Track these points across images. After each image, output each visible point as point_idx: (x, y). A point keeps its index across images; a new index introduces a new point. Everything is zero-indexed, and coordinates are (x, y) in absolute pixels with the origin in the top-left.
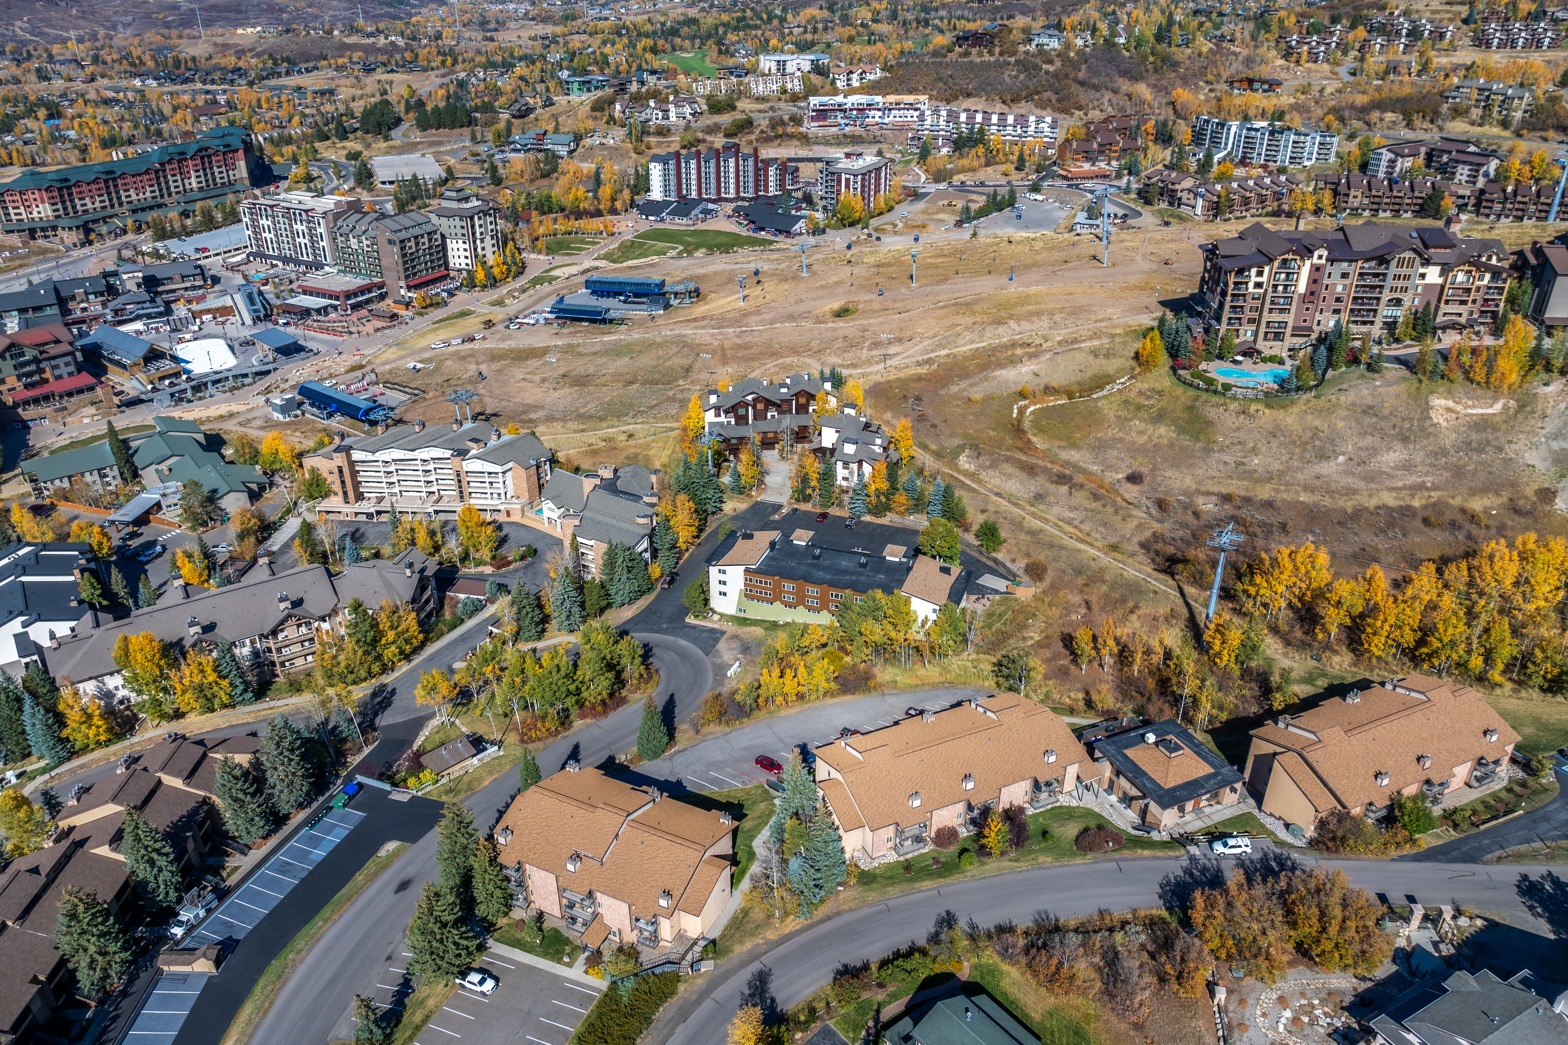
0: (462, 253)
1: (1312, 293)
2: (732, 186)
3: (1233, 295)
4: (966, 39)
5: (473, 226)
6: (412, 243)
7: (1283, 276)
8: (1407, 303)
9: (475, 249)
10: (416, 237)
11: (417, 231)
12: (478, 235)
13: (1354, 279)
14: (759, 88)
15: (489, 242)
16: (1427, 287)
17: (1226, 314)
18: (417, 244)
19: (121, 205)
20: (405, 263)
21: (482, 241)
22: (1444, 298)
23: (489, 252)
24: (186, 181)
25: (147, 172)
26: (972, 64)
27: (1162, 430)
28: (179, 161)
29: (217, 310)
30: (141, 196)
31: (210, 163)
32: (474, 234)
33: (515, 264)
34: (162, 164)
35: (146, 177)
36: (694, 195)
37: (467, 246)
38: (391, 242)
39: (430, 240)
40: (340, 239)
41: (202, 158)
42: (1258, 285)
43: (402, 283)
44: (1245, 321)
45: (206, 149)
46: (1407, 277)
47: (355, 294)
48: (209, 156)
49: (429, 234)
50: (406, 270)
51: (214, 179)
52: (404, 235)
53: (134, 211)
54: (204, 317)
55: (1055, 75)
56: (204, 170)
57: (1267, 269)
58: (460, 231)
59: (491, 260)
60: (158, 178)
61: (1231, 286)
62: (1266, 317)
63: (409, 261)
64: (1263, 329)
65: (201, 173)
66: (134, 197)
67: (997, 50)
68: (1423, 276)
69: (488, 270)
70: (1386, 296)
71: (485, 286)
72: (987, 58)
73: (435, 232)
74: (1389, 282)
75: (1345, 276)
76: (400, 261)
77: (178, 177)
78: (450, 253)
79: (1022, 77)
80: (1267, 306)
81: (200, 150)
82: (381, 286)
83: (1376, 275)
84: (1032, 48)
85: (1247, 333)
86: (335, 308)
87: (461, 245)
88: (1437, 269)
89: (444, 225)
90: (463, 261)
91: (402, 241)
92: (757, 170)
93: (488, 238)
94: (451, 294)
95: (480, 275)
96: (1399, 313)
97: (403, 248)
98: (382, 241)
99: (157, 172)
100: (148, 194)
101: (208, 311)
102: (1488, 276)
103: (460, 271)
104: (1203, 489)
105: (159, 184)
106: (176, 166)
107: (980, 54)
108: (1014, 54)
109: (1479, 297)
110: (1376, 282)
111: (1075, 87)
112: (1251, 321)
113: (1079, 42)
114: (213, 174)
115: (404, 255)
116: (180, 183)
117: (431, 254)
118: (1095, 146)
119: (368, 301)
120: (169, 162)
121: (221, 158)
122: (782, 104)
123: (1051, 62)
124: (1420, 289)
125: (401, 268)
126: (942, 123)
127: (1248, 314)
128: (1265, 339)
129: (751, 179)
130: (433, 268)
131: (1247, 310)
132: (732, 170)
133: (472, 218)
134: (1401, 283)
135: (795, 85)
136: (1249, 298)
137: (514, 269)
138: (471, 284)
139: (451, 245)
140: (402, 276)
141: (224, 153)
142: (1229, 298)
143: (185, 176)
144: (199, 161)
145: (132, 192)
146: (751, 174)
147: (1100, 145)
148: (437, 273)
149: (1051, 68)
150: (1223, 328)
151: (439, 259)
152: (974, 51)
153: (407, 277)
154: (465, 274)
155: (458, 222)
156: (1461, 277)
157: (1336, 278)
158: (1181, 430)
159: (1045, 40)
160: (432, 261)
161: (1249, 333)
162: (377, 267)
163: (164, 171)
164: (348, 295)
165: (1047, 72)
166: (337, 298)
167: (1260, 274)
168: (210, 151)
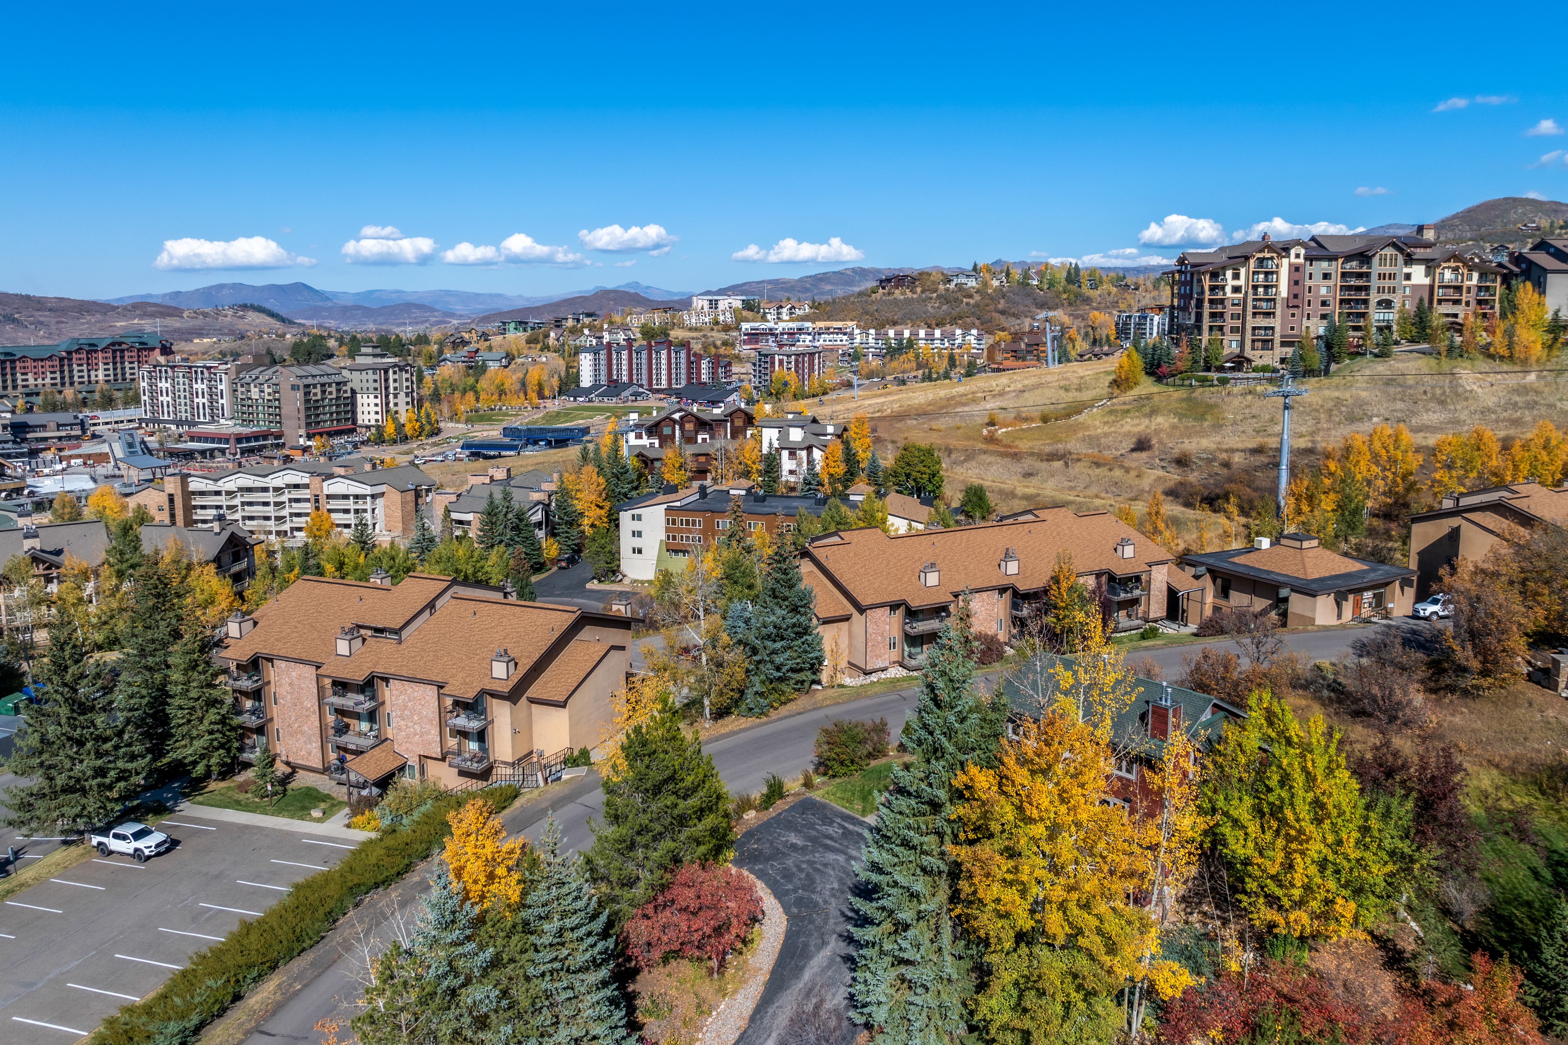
0: (373, 409)
1: (1296, 296)
2: (664, 377)
3: (1211, 301)
4: (889, 280)
5: (386, 380)
6: (318, 390)
7: (1262, 276)
8: (1397, 305)
9: (387, 404)
10: (323, 385)
11: (325, 380)
12: (391, 390)
13: (1336, 280)
14: (693, 320)
15: (402, 398)
16: (1415, 287)
17: (1206, 322)
18: (323, 392)
19: (15, 387)
20: (308, 409)
21: (396, 396)
22: (1436, 298)
23: (402, 408)
24: (93, 373)
25: (50, 358)
26: (896, 302)
27: (1160, 419)
28: (88, 352)
29: (89, 456)
30: (40, 381)
31: (122, 357)
32: (387, 388)
33: (429, 423)
34: (69, 353)
35: (48, 363)
36: (625, 379)
37: (378, 401)
38: (294, 387)
39: (338, 391)
40: (240, 389)
41: (114, 351)
42: (1236, 289)
43: (302, 432)
44: (1227, 330)
45: (120, 344)
46: (1392, 276)
47: (248, 439)
48: (122, 351)
49: (338, 384)
50: (308, 417)
51: (124, 374)
52: (310, 381)
53: (28, 395)
54: (73, 462)
55: (977, 305)
56: (115, 363)
57: (1243, 271)
58: (372, 385)
59: (403, 418)
60: (62, 366)
61: (1207, 292)
62: (1251, 322)
63: (312, 410)
64: (1249, 336)
65: (111, 366)
66: (31, 381)
67: (919, 290)
68: (1408, 277)
69: (400, 427)
70: (1374, 298)
71: (395, 442)
72: (909, 294)
73: (345, 383)
74: (1375, 283)
75: (1326, 276)
76: (302, 408)
77: (85, 367)
78: (359, 410)
79: (944, 307)
80: (1250, 310)
81: (113, 344)
82: (279, 436)
83: (1360, 276)
84: (952, 286)
85: (1231, 346)
86: (223, 451)
87: (372, 400)
88: (1422, 268)
89: (356, 380)
90: (373, 417)
91: (307, 386)
92: (689, 363)
93: (402, 396)
94: (355, 446)
95: (390, 429)
96: (1392, 316)
97: (307, 394)
98: (285, 387)
99: (62, 359)
100: (48, 381)
101: (79, 456)
102: (1476, 276)
103: (368, 427)
104: (1225, 447)
105: (62, 372)
106: (84, 356)
107: (903, 294)
108: (935, 291)
109: (1472, 297)
110: (1360, 283)
111: (996, 315)
112: (1234, 330)
113: (995, 283)
114: (123, 369)
115: (307, 401)
116: (85, 374)
117: (338, 406)
118: (1023, 346)
119: (261, 448)
120: (77, 351)
121: (135, 354)
122: (714, 334)
123: (970, 296)
124: (1408, 290)
125: (302, 415)
126: (871, 341)
127: (1229, 323)
128: (1253, 349)
129: (683, 371)
130: (338, 421)
131: (1228, 317)
132: (664, 362)
133: (386, 372)
134: (1387, 283)
135: (727, 318)
136: (1228, 304)
137: (427, 428)
138: (380, 439)
139: (361, 399)
140: (303, 423)
141: (139, 350)
142: (1206, 304)
143: (92, 366)
144: (110, 355)
145: (30, 376)
146: (683, 366)
147: (1027, 345)
148: (343, 426)
149: (972, 301)
150: (1205, 337)
151: (346, 412)
152: (897, 292)
153: (308, 424)
154: (373, 430)
155: (371, 376)
156: (1448, 275)
157: (1317, 280)
158: (1181, 416)
159: (964, 280)
160: (338, 413)
161: (1234, 344)
162: (277, 416)
163: (70, 359)
164: (239, 439)
165: (968, 304)
166: (227, 441)
167: (1236, 276)
168: (124, 346)
